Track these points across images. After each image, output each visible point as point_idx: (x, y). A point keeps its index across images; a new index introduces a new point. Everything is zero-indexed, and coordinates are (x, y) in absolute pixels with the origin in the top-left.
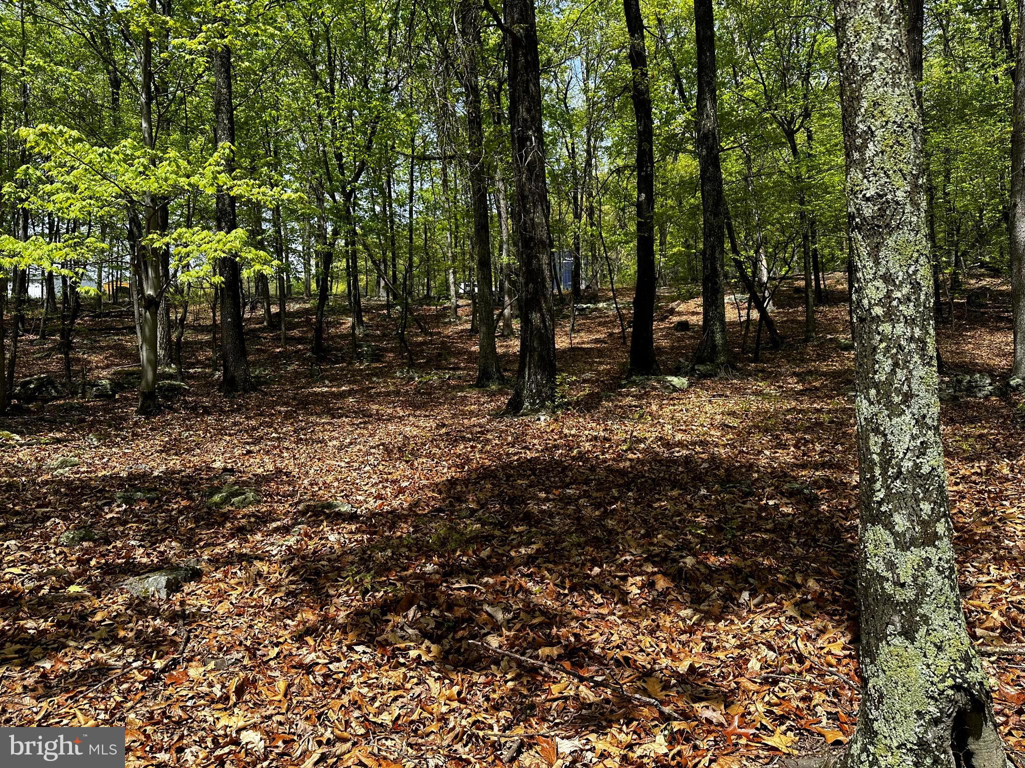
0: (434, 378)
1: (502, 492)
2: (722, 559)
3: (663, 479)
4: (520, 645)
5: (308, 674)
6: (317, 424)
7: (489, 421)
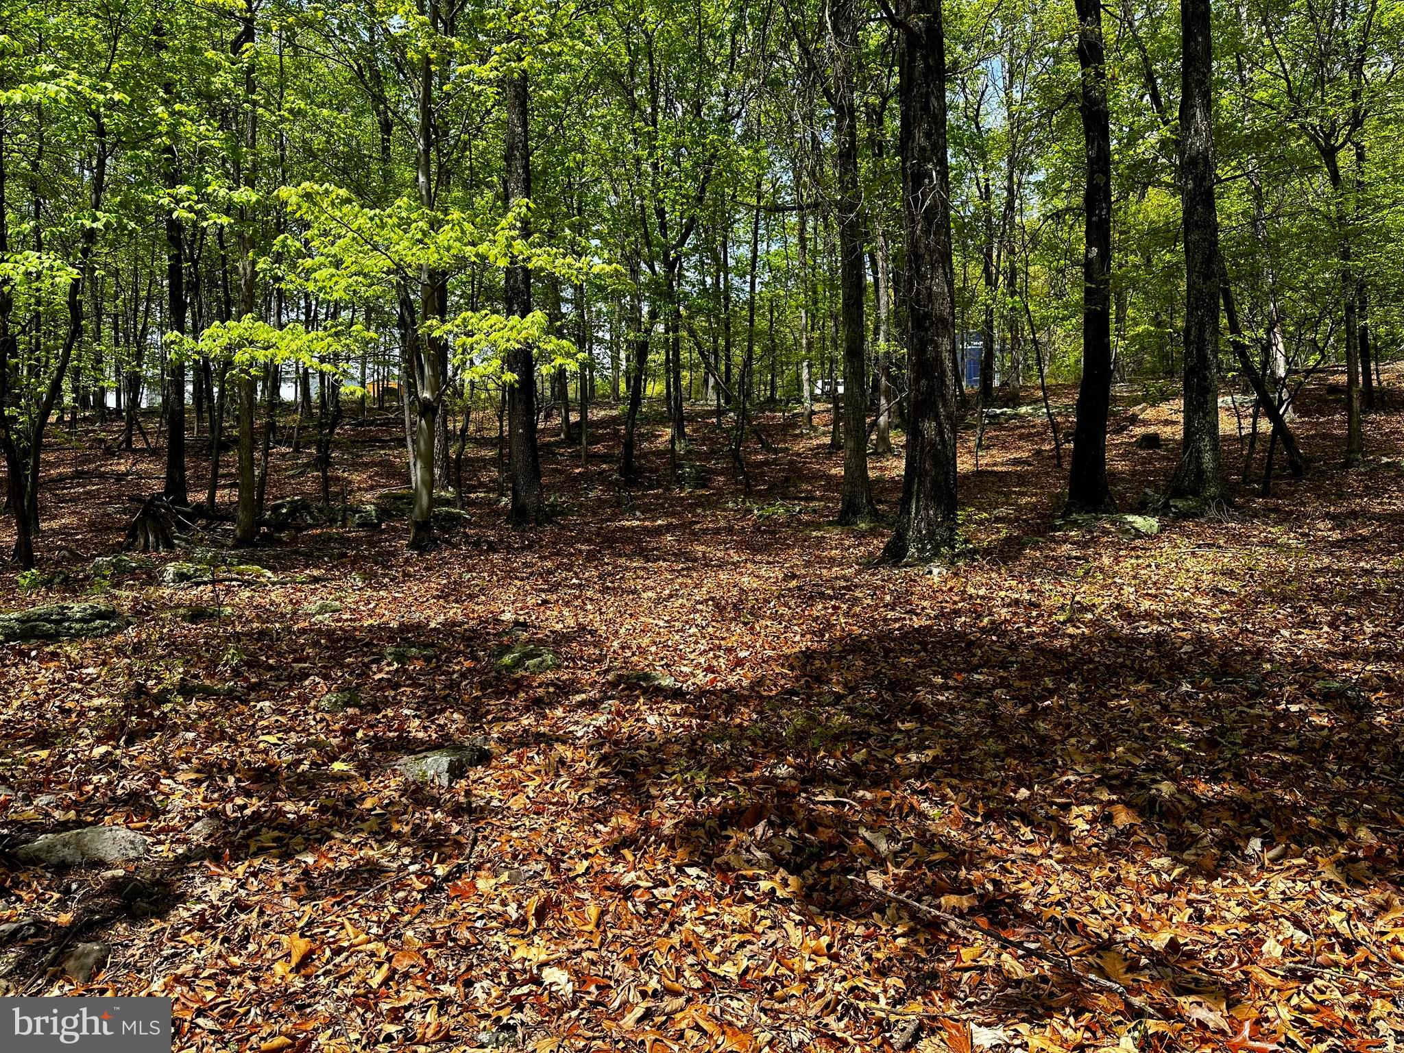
0: (779, 511)
1: (880, 672)
2: (1217, 789)
3: (1123, 666)
4: (913, 888)
5: (626, 899)
6: (627, 569)
7: (858, 573)
